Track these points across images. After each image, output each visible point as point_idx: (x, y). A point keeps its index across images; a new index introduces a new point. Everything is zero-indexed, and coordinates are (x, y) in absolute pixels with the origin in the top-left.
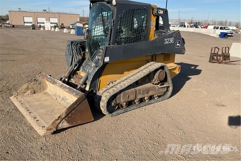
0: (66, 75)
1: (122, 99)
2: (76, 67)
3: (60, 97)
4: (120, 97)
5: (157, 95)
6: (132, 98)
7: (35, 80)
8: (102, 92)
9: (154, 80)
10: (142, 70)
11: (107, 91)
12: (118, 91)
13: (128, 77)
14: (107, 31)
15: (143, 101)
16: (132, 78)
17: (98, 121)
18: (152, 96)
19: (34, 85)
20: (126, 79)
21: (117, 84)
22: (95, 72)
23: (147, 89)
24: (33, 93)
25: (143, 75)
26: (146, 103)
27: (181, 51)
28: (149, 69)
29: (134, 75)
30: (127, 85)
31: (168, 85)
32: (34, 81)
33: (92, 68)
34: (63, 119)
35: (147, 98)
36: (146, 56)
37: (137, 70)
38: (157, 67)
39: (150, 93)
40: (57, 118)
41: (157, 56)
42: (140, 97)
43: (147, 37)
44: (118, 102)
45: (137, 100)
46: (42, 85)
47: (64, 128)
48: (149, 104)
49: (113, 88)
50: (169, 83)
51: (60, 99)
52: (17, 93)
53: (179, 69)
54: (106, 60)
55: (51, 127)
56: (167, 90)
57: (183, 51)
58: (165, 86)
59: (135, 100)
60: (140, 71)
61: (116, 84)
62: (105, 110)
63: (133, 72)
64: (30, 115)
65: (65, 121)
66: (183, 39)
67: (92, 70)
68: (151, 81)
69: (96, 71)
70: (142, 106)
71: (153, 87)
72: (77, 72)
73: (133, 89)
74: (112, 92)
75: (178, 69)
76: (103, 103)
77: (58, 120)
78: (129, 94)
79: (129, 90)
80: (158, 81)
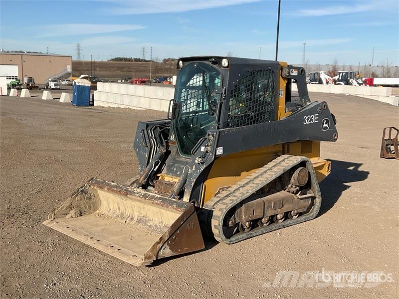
0: (141, 180)
1: (243, 217)
2: (157, 167)
3: (132, 219)
4: (241, 211)
5: (296, 212)
6: (258, 214)
7: (82, 191)
8: (212, 205)
9: (290, 186)
10: (271, 169)
11: (220, 202)
12: (239, 201)
13: (249, 180)
14: (214, 106)
15: (274, 222)
16: (257, 181)
17: (210, 250)
18: (288, 212)
19: (81, 200)
20: (247, 184)
21: (235, 190)
22: (199, 172)
23: (280, 201)
24: (79, 215)
25: (274, 176)
26: (281, 224)
27: (331, 136)
28: (282, 166)
29: (260, 177)
30: (251, 192)
31: (313, 195)
32: (82, 194)
33: (194, 167)
34: (165, 242)
35: (282, 215)
36: (274, 146)
37: (263, 169)
38: (296, 162)
39: (285, 206)
40: (158, 240)
41: (291, 145)
42: (270, 213)
43: (273, 114)
44: (238, 221)
45: (267, 219)
46: (92, 200)
47: (166, 257)
48: (284, 227)
49: (231, 198)
50: (315, 191)
51: (134, 222)
52: (54, 215)
53: (328, 168)
54: (219, 152)
55: (151, 253)
56: (312, 204)
57: (334, 136)
58: (308, 195)
59: (262, 218)
60: (268, 170)
61: (232, 191)
62: (221, 233)
63: (256, 172)
64: (100, 244)
65: (168, 246)
66: (332, 115)
67: (194, 169)
68: (286, 187)
69: (202, 169)
70: (274, 229)
71: (290, 197)
72: (158, 175)
73: (259, 199)
74: (230, 203)
75: (327, 166)
76: (218, 221)
77: (160, 243)
78: (254, 208)
79: (254, 201)
80: (296, 188)
